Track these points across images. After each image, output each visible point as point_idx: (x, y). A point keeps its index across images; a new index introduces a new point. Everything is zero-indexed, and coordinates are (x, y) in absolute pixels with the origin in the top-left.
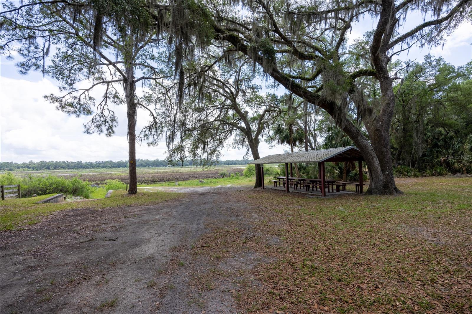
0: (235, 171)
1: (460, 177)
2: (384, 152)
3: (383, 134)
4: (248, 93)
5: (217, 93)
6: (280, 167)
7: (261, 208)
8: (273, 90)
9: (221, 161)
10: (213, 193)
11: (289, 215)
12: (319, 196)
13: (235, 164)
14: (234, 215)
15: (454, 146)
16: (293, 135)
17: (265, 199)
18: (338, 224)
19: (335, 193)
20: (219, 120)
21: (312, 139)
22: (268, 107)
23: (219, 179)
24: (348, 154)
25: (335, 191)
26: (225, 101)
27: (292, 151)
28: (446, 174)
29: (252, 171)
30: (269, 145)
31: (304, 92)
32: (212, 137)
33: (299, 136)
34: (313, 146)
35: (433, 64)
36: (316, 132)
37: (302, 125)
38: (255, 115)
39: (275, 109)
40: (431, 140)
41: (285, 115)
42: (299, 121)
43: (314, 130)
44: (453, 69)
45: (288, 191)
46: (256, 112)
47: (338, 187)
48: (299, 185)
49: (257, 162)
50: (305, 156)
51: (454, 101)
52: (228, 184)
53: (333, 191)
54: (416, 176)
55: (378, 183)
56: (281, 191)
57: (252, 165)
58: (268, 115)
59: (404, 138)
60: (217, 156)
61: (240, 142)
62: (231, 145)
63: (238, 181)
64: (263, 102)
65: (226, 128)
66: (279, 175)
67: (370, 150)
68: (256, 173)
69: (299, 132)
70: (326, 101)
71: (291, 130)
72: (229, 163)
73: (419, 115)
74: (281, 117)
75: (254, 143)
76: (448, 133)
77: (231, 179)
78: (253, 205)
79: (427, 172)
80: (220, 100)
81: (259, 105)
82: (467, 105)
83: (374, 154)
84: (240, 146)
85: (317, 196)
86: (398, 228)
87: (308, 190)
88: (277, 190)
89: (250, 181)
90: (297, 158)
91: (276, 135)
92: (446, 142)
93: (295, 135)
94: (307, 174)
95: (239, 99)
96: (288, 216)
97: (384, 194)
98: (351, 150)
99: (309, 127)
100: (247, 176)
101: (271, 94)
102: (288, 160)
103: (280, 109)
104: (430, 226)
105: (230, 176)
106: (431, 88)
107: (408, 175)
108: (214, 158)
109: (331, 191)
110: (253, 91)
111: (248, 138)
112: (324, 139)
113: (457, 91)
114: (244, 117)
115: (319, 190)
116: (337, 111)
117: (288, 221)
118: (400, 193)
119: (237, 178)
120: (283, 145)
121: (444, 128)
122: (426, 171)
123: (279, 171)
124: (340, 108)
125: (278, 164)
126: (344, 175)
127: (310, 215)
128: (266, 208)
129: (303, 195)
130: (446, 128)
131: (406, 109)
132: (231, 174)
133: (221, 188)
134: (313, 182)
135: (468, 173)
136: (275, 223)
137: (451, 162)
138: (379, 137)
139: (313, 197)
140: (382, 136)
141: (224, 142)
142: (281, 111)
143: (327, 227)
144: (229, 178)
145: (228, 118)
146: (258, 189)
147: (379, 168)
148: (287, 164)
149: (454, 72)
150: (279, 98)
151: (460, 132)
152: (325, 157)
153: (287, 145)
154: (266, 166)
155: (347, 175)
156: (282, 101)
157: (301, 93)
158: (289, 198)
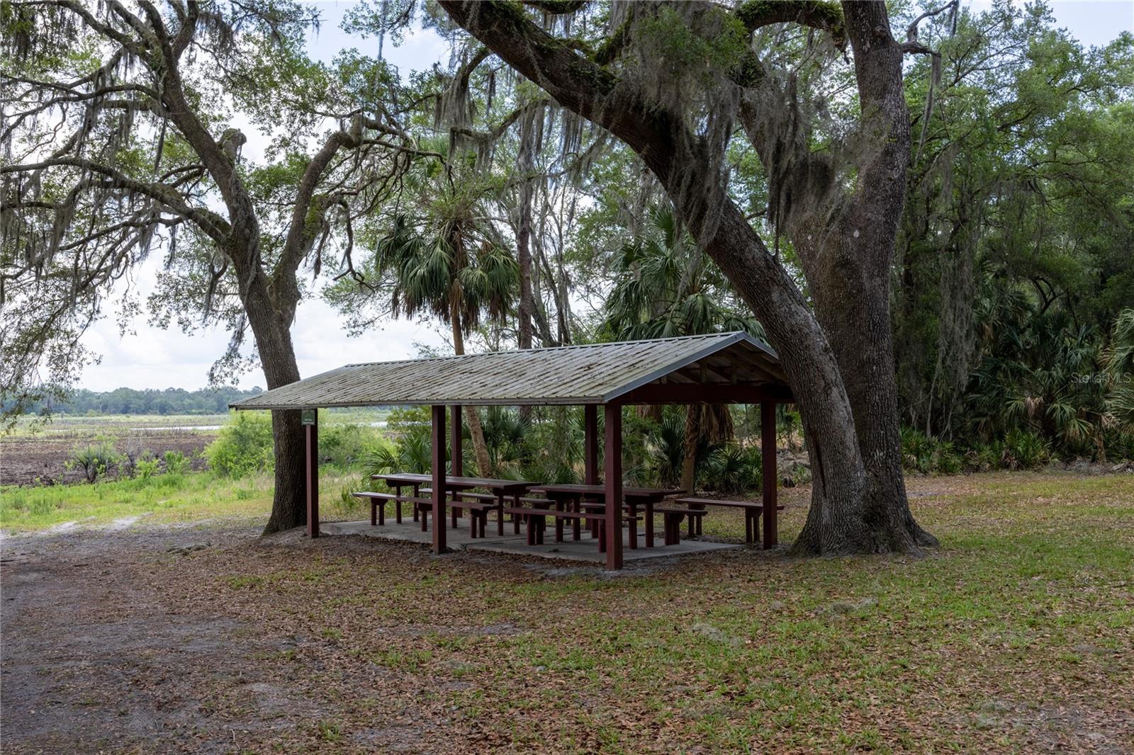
0: (164, 447)
1: (1089, 474)
2: (870, 361)
3: (867, 285)
4: (248, 38)
5: (68, 13)
6: (395, 427)
7: (304, 644)
8: (373, 39)
9: (86, 394)
10: (24, 568)
11: (460, 677)
12: (592, 570)
13: (163, 410)
14: (145, 700)
15: (1069, 352)
16: (466, 271)
17: (327, 590)
18: (710, 715)
19: (660, 549)
20: (77, 163)
21: (549, 301)
22: (347, 121)
23: (68, 490)
24: (720, 370)
25: (659, 542)
26: (114, 63)
27: (459, 349)
28: (1045, 462)
29: (252, 447)
30: (346, 317)
31: (539, 49)
32: (29, 255)
33: (492, 279)
34: (554, 329)
35: (1018, 22)
36: (568, 268)
37: (507, 231)
38: (281, 157)
39: (387, 138)
40: (995, 328)
41: (431, 169)
42: (493, 210)
43: (560, 258)
44: (1076, 53)
45: (443, 548)
46: (285, 143)
47: (673, 519)
48: (492, 516)
49: (287, 396)
50: (531, 374)
51: (1073, 178)
52: (119, 513)
53: (650, 543)
54: (946, 469)
55: (847, 500)
56: (407, 549)
57: (251, 415)
58: (348, 165)
59: (908, 312)
60: (60, 361)
61: (191, 294)
62: (143, 307)
63: (174, 499)
64: (321, 98)
65: (118, 208)
66: (392, 464)
67: (816, 354)
68: (279, 456)
69: (494, 262)
70: (639, 107)
71: (454, 245)
72: (127, 402)
73: (961, 223)
74: (413, 183)
75: (273, 299)
76: (1048, 304)
77: (140, 487)
78: (258, 628)
79: (984, 455)
80: (85, 56)
81: (305, 108)
82: (1111, 201)
83: (831, 370)
84: (194, 315)
85: (583, 569)
86: (985, 719)
87: (536, 537)
88: (385, 541)
89: (243, 496)
90: (489, 380)
91: (381, 268)
92: (1044, 337)
93: (474, 273)
94: (526, 464)
95: (196, 66)
96: (454, 688)
97: (869, 552)
98: (737, 352)
99: (537, 244)
100: (224, 471)
101: (364, 60)
102: (449, 391)
103: (406, 139)
104: (1100, 697)
105: (131, 470)
106: (1005, 119)
107: (918, 467)
108: (41, 374)
109: (642, 541)
110: (276, 36)
111: (240, 274)
112: (597, 303)
113: (1084, 140)
114: (219, 158)
115: (586, 536)
116: (686, 159)
117: (459, 716)
118: (929, 545)
119: (173, 483)
120: (416, 318)
121: (1035, 280)
122: (980, 451)
123: (391, 446)
124: (701, 148)
125: (389, 413)
126: (687, 464)
127: (567, 672)
128: (333, 643)
129: (514, 567)
130: (1042, 283)
131: (918, 193)
132: (139, 463)
133: (80, 536)
134: (561, 499)
135: (1109, 457)
136: (391, 734)
137: (1058, 414)
138: (849, 295)
139: (562, 572)
140: (860, 290)
141: (101, 290)
142: (409, 154)
143: (663, 736)
144: (126, 481)
145: (133, 159)
146: (285, 538)
147: (850, 435)
148: (439, 411)
149: (1078, 66)
150: (405, 83)
151: (1082, 303)
152: (628, 381)
153: (436, 321)
154: (330, 422)
155: (696, 464)
156: (417, 102)
157: (530, 52)
158: (446, 582)
